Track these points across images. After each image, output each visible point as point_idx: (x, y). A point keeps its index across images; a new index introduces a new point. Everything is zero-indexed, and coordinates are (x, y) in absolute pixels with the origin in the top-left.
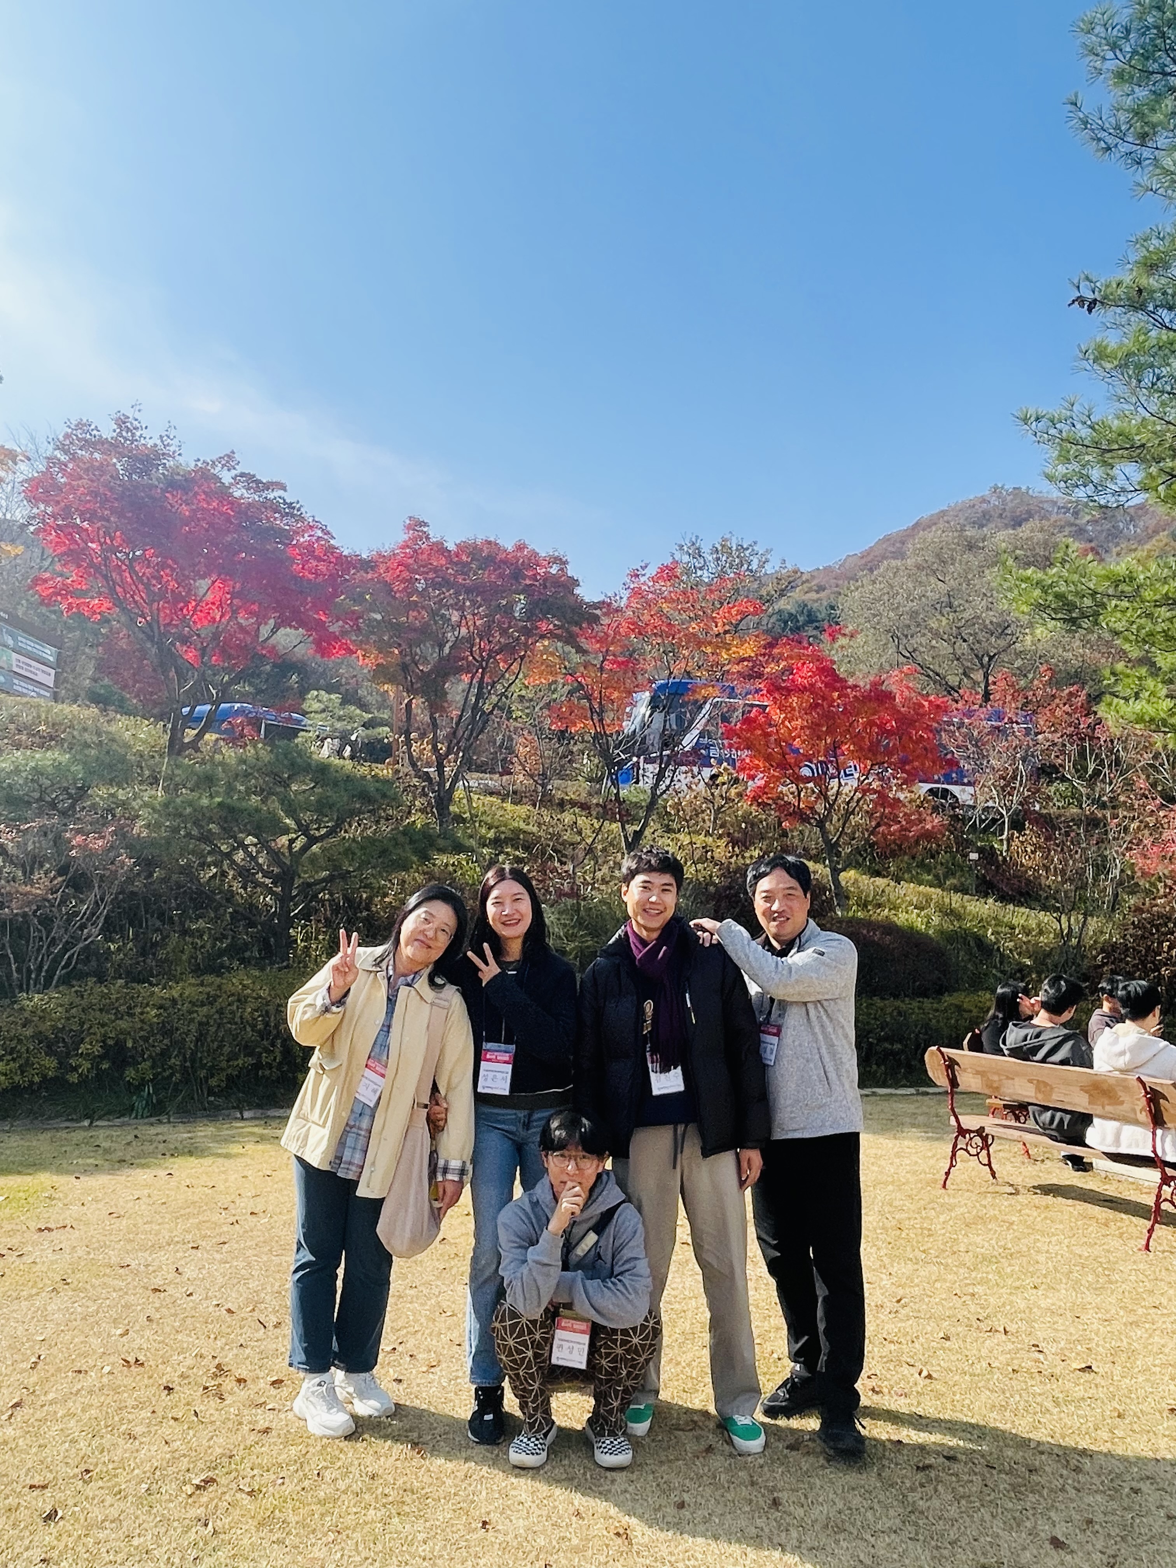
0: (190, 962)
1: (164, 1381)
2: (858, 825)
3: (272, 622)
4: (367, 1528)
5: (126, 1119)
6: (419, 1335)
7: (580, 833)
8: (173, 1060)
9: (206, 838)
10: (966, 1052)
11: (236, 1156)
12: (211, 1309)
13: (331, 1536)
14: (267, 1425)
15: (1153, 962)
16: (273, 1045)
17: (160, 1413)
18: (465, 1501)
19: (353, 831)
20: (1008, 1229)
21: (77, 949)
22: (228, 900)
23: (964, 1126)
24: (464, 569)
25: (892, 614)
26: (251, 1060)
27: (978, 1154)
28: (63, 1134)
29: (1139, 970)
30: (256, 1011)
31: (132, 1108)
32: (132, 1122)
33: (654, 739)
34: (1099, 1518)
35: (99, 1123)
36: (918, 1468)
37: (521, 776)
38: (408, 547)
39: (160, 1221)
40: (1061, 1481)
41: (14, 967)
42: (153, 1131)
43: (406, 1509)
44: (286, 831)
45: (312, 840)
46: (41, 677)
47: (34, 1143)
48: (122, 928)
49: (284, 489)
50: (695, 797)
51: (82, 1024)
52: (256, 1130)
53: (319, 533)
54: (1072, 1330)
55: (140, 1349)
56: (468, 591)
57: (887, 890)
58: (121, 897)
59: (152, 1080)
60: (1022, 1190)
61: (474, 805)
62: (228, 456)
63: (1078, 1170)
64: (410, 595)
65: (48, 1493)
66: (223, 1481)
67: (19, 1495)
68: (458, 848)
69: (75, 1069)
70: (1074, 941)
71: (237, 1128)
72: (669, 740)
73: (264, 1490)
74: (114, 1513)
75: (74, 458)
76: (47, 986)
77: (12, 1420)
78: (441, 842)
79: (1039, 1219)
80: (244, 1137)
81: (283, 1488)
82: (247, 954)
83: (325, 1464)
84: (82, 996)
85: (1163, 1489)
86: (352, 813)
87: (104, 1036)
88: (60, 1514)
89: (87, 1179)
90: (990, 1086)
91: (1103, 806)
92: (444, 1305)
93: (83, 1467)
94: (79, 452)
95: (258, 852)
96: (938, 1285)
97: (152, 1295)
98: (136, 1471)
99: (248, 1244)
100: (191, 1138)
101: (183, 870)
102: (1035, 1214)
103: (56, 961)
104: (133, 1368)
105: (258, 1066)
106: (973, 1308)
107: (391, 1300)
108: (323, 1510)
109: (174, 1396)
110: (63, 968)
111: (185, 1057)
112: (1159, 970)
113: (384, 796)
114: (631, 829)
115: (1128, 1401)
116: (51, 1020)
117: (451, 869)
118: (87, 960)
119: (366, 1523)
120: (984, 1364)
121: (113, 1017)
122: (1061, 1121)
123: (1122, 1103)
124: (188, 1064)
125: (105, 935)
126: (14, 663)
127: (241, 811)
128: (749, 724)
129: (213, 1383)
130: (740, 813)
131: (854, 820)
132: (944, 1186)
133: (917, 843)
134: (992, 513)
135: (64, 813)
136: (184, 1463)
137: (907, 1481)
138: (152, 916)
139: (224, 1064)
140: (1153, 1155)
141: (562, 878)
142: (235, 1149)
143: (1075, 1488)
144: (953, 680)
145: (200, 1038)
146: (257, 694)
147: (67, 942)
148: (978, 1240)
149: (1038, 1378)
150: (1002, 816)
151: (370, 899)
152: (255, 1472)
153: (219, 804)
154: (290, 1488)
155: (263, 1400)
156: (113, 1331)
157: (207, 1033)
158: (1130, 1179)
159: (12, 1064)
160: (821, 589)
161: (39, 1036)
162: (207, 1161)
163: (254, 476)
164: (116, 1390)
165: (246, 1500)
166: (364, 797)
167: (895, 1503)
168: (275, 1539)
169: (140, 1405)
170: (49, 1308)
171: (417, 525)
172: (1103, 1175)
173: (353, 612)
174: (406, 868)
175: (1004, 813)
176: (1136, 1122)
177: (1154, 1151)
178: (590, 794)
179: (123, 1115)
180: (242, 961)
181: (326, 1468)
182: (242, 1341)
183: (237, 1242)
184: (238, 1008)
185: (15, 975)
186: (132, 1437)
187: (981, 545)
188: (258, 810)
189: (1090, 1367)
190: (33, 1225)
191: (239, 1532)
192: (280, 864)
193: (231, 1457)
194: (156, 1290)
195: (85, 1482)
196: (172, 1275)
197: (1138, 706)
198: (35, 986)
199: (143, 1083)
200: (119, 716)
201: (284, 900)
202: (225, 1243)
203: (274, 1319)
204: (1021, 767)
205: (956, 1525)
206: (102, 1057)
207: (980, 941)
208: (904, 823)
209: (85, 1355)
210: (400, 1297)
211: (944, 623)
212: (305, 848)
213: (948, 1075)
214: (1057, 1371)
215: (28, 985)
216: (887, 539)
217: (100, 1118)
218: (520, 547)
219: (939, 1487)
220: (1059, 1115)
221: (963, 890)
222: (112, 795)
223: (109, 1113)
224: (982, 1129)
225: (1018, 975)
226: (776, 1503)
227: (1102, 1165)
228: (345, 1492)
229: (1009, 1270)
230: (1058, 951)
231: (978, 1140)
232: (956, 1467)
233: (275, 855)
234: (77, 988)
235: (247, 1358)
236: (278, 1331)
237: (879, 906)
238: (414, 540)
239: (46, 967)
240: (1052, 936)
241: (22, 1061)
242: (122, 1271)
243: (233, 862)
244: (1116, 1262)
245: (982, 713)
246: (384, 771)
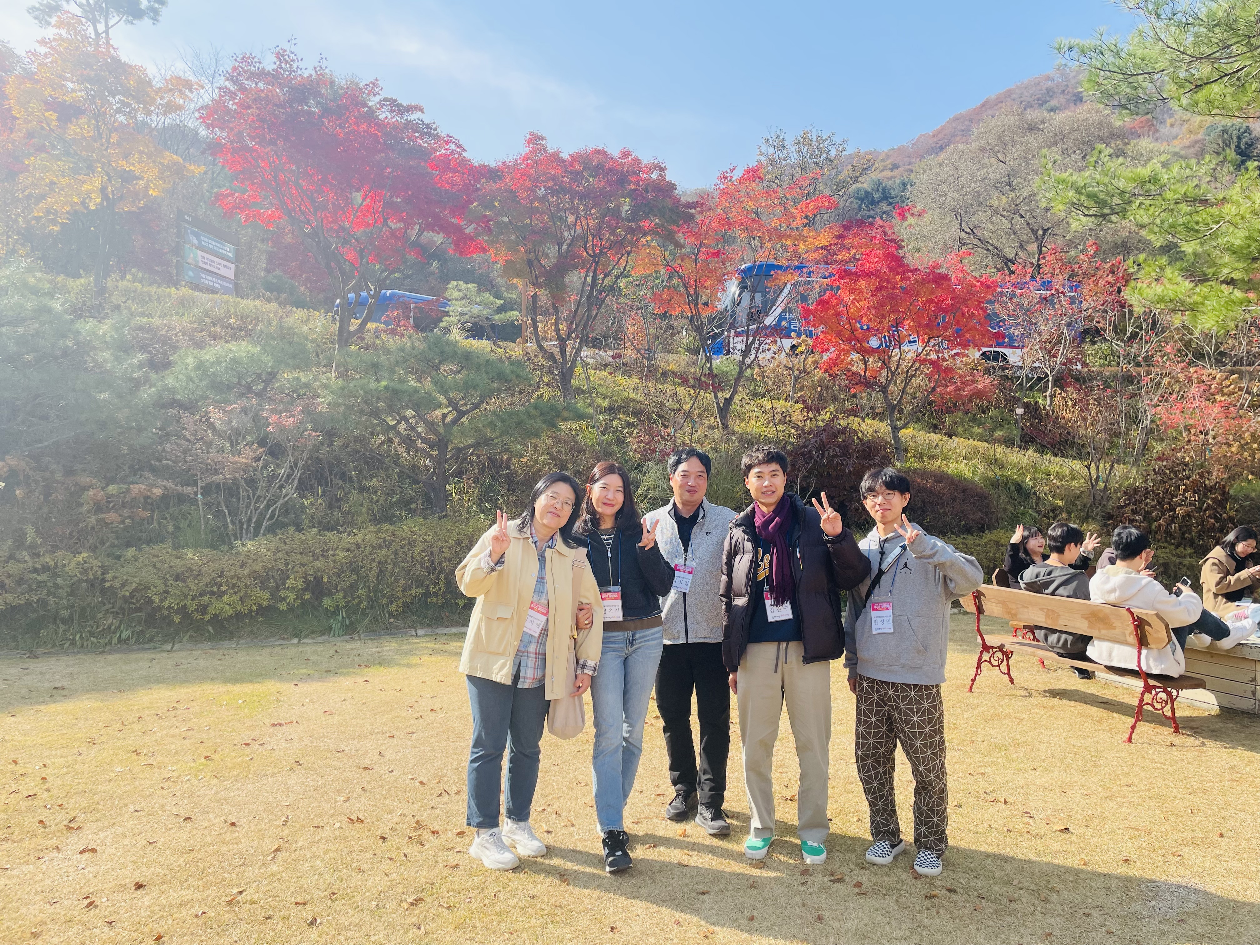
0: (368, 513)
1: (379, 833)
2: (918, 387)
3: (417, 227)
4: (531, 931)
5: (327, 637)
6: (562, 800)
7: (679, 402)
8: (360, 591)
9: (375, 413)
10: (995, 587)
11: (416, 665)
12: (408, 781)
13: (507, 936)
14: (455, 862)
15: (1169, 504)
16: (438, 579)
17: (379, 854)
18: (598, 914)
19: (492, 405)
20: (1018, 724)
21: (279, 504)
22: (395, 462)
23: (988, 643)
24: (577, 176)
25: (956, 196)
26: (421, 591)
27: (999, 665)
28: (278, 649)
29: (1156, 510)
30: (423, 552)
31: (330, 629)
32: (333, 639)
33: (742, 316)
34: (1056, 932)
35: (306, 641)
36: (926, 897)
37: (630, 351)
38: (529, 158)
39: (363, 717)
40: (1032, 908)
41: (229, 520)
42: (349, 646)
43: (558, 918)
44: (439, 406)
45: (462, 414)
46: (223, 271)
47: (258, 658)
48: (312, 486)
49: (421, 110)
50: (778, 366)
51: (287, 564)
52: (429, 645)
53: (453, 147)
54: (1059, 802)
55: (359, 811)
56: (582, 197)
57: (940, 443)
58: (310, 462)
59: (345, 607)
60: (1034, 694)
61: (592, 379)
62: (373, 84)
63: (1083, 678)
64: (532, 202)
65: (308, 907)
66: (428, 900)
67: (289, 908)
68: (580, 417)
69: (284, 599)
70: (1102, 485)
71: (413, 643)
72: (755, 316)
73: (457, 906)
74: (355, 920)
75: (243, 89)
76: (256, 535)
77: (276, 860)
78: (565, 414)
79: (1045, 716)
80: (420, 651)
81: (471, 904)
82: (413, 506)
83: (498, 889)
84: (285, 542)
85: (1107, 914)
86: (492, 391)
87: (305, 573)
88: (319, 921)
89: (303, 685)
90: (1009, 613)
91: (1138, 365)
92: (580, 778)
93: (329, 891)
94: (246, 82)
95: (417, 423)
96: (957, 766)
97: (364, 772)
98: (367, 894)
99: (431, 733)
100: (379, 652)
101: (357, 439)
102: (1043, 712)
103: (262, 516)
104: (356, 824)
105: (427, 594)
106: (982, 784)
107: (540, 775)
108: (499, 919)
109: (388, 844)
110: (269, 519)
111: (369, 588)
112: (1174, 510)
113: (518, 376)
114: (724, 395)
115: (1094, 853)
116: (262, 561)
117: (574, 433)
118: (287, 512)
119: (530, 927)
120: (986, 826)
121: (311, 559)
122: (1066, 641)
123: (1115, 628)
124: (372, 594)
125: (299, 493)
126: (200, 259)
127: (403, 392)
128: (823, 306)
129: (415, 834)
130: (816, 378)
131: (916, 382)
132: (971, 689)
133: (970, 401)
134: (1056, 90)
135: (260, 395)
136: (400, 889)
137: (917, 906)
138: (336, 477)
139: (400, 594)
140: (1137, 669)
141: (666, 440)
142: (414, 660)
143: (1042, 913)
144: (1010, 253)
145: (381, 574)
146: (405, 278)
147: (270, 500)
148: (993, 732)
149: (1026, 836)
150: (1047, 375)
151: (510, 459)
152: (450, 894)
153: (386, 388)
154: (475, 904)
155: (451, 846)
156: (338, 798)
157: (386, 571)
158: (1125, 686)
159: (234, 597)
160: (895, 167)
161: (254, 575)
162: (394, 670)
163: (395, 100)
164: (346, 839)
165: (446, 912)
166: (501, 377)
167: (907, 920)
168: (467, 937)
169: (364, 850)
170: (289, 782)
171: (535, 139)
172: (1103, 682)
173: (485, 216)
174: (537, 435)
175: (1049, 372)
176: (1125, 643)
177: (1139, 665)
178: (688, 364)
179: (323, 634)
180: (410, 511)
181: (500, 891)
182: (433, 805)
183: (422, 732)
184: (409, 549)
185: (230, 526)
186: (361, 871)
187: (1041, 127)
188: (416, 391)
189: (1067, 829)
190: (267, 721)
191: (443, 933)
192: (436, 433)
193: (432, 884)
194: (366, 768)
195: (332, 900)
196: (377, 757)
197: (1159, 289)
198: (247, 534)
199: (337, 610)
200: (294, 309)
201: (440, 461)
202: (413, 733)
203: (455, 789)
204: (1065, 331)
205: (950, 936)
206: (305, 590)
207: (1019, 487)
208: (959, 384)
209: (320, 815)
210: (546, 772)
211: (1004, 202)
212: (455, 421)
213: (975, 604)
214: (1042, 832)
215: (241, 533)
216: (956, 119)
217: (306, 637)
218: (625, 154)
219: (941, 911)
220: (1064, 636)
221: (1008, 442)
222: (298, 379)
223: (313, 632)
224: (1003, 645)
225: (1051, 514)
226: (820, 919)
227: (1102, 675)
228: (514, 907)
229: (1015, 756)
230: (1087, 494)
231: (1000, 655)
232: (954, 897)
233: (431, 426)
234: (280, 536)
235: (438, 816)
236: (458, 797)
237: (933, 457)
238: (534, 152)
239: (254, 520)
240: (1082, 481)
241: (242, 594)
242: (338, 755)
243: (398, 433)
244: (1103, 751)
245: (1032, 285)
246: (516, 350)
